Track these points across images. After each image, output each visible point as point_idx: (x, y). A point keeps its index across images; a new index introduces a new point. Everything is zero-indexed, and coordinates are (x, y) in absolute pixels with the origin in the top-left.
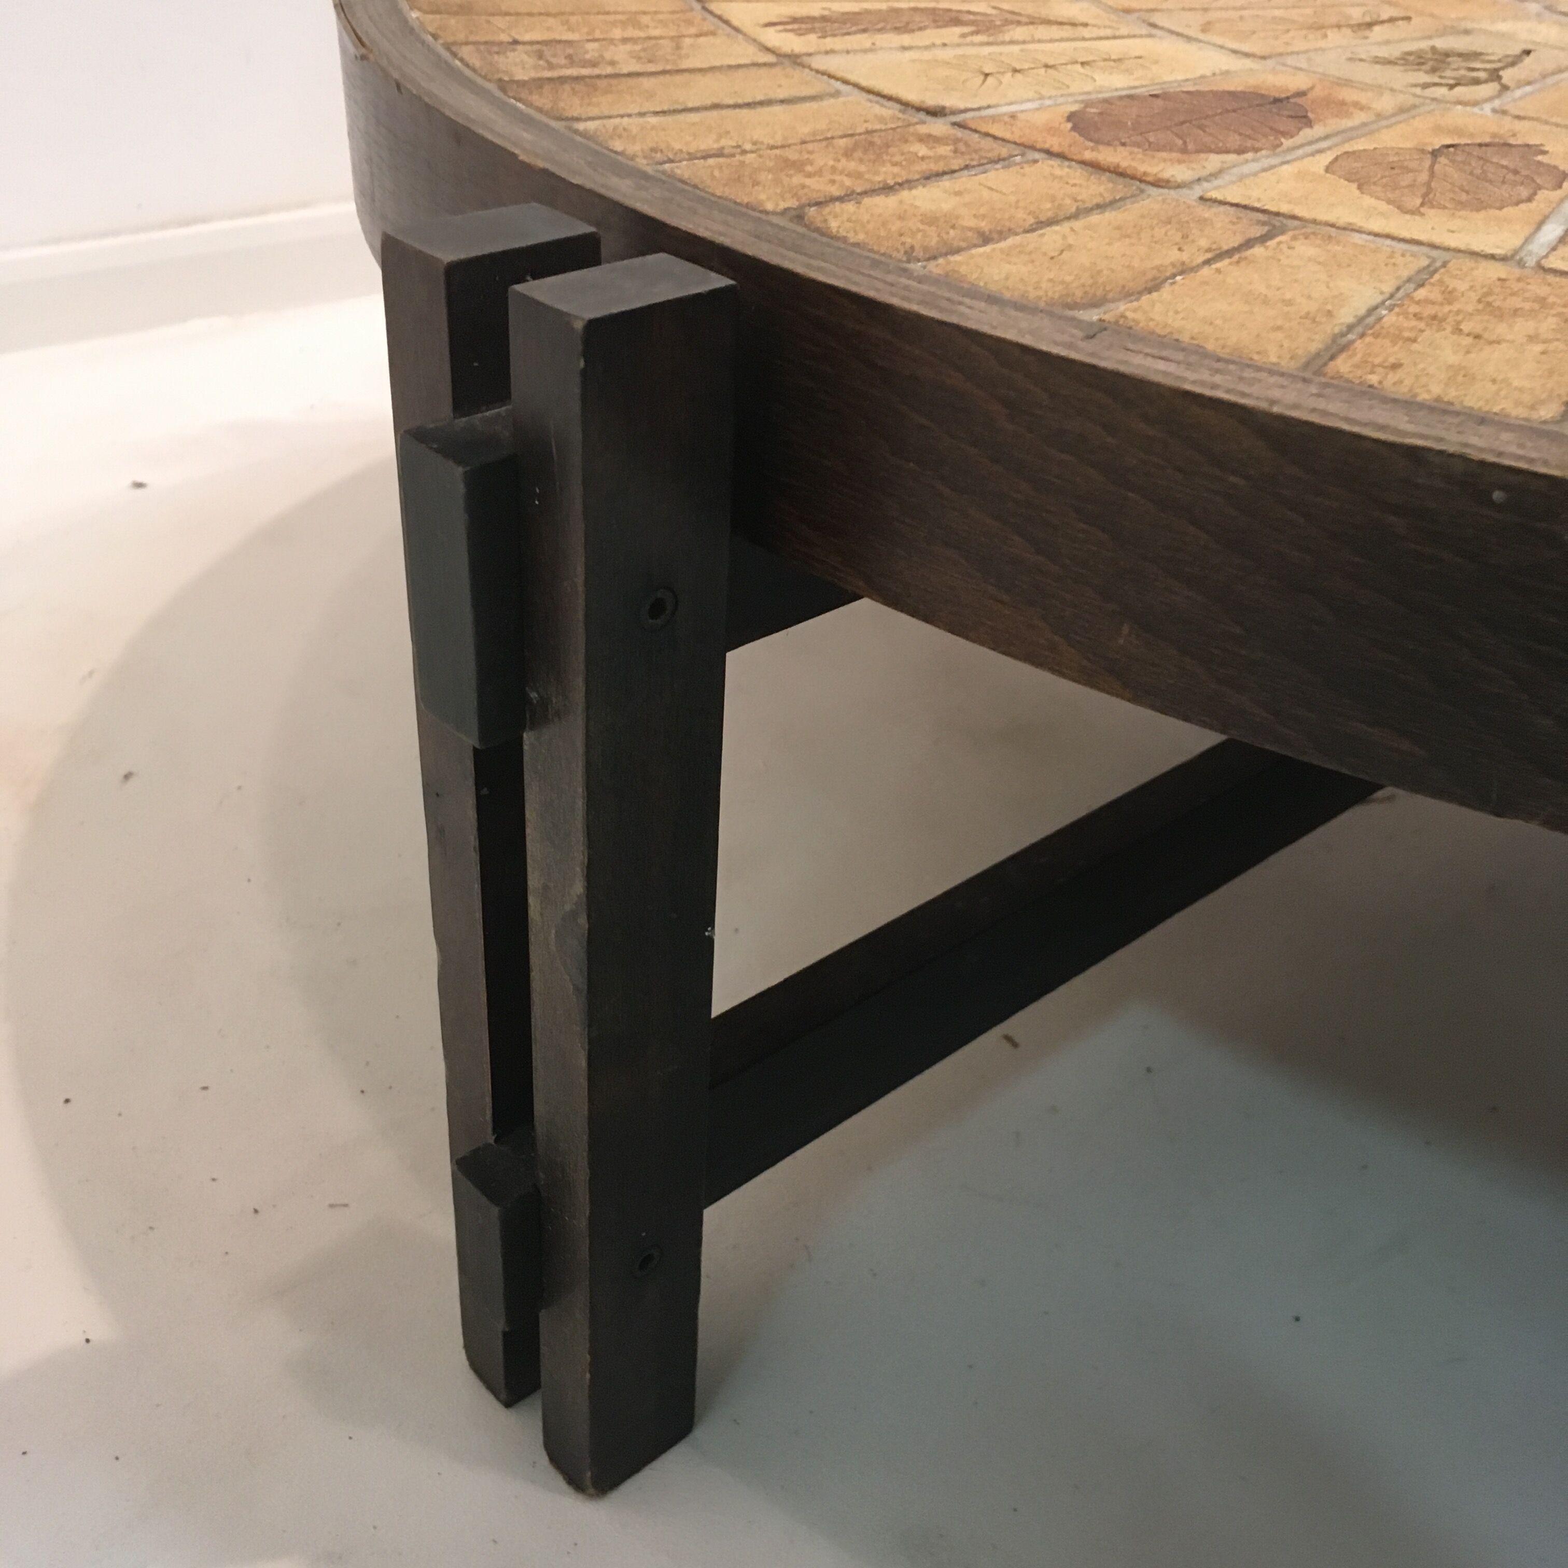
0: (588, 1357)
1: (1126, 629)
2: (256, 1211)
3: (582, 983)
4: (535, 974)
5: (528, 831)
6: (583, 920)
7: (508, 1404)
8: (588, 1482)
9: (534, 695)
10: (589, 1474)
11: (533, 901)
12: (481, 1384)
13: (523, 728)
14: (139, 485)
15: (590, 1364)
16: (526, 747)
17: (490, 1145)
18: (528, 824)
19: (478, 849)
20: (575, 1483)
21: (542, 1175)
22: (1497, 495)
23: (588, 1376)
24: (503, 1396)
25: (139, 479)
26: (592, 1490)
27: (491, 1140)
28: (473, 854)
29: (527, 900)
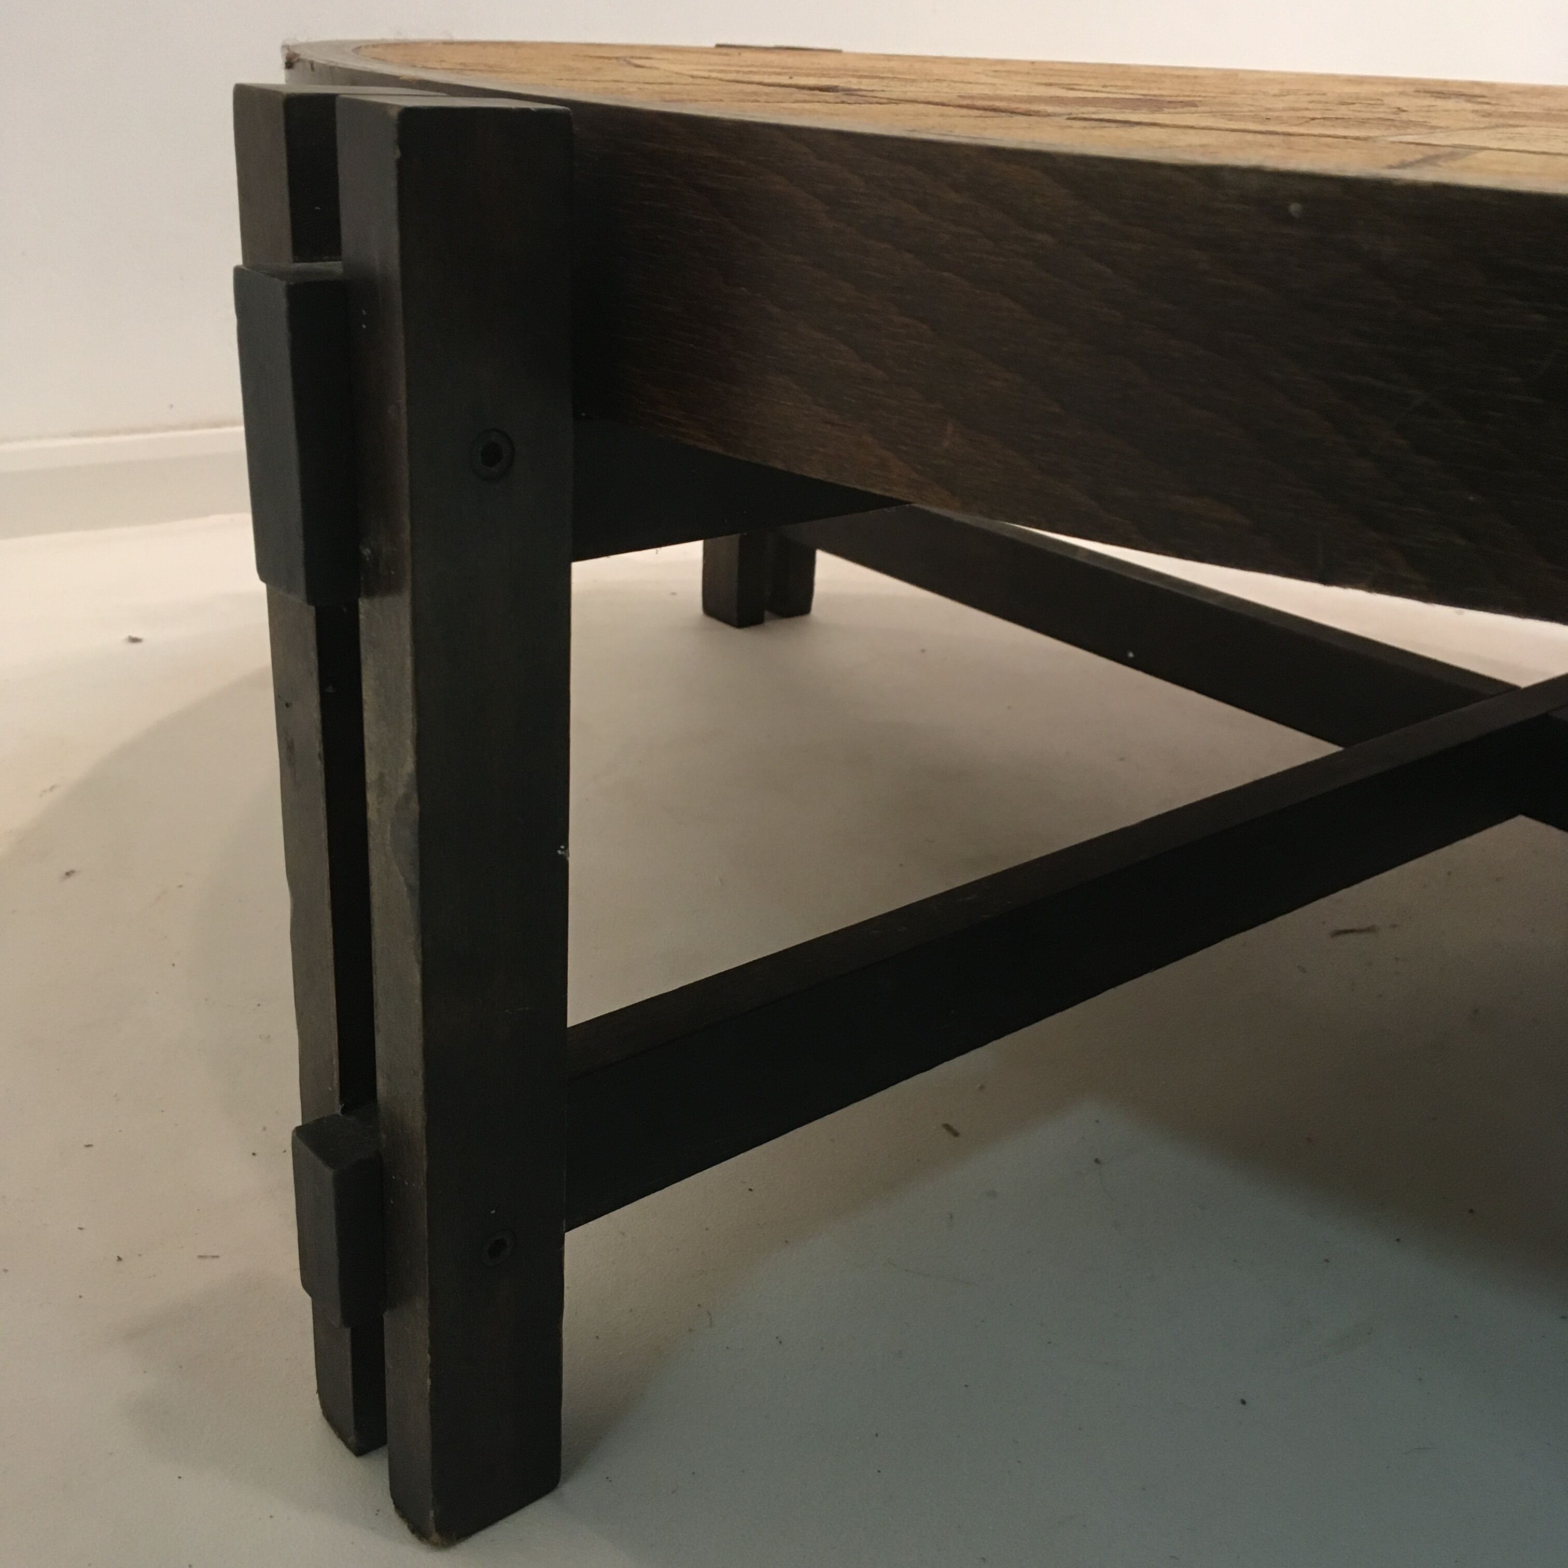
0: (429, 1356)
1: (950, 428)
2: (119, 1259)
3: (415, 881)
4: (375, 887)
5: (365, 715)
6: (414, 805)
7: (359, 1452)
8: (431, 1525)
9: (367, 552)
10: (432, 1514)
11: (371, 797)
12: (332, 1432)
13: (359, 596)
14: (135, 640)
15: (431, 1366)
16: (361, 617)
17: (338, 1116)
18: (365, 707)
19: (322, 756)
20: (419, 1531)
21: (384, 1136)
22: (1295, 208)
23: (429, 1381)
24: (352, 1439)
25: (135, 635)
26: (435, 1537)
27: (338, 1112)
28: (319, 763)
29: (365, 797)
